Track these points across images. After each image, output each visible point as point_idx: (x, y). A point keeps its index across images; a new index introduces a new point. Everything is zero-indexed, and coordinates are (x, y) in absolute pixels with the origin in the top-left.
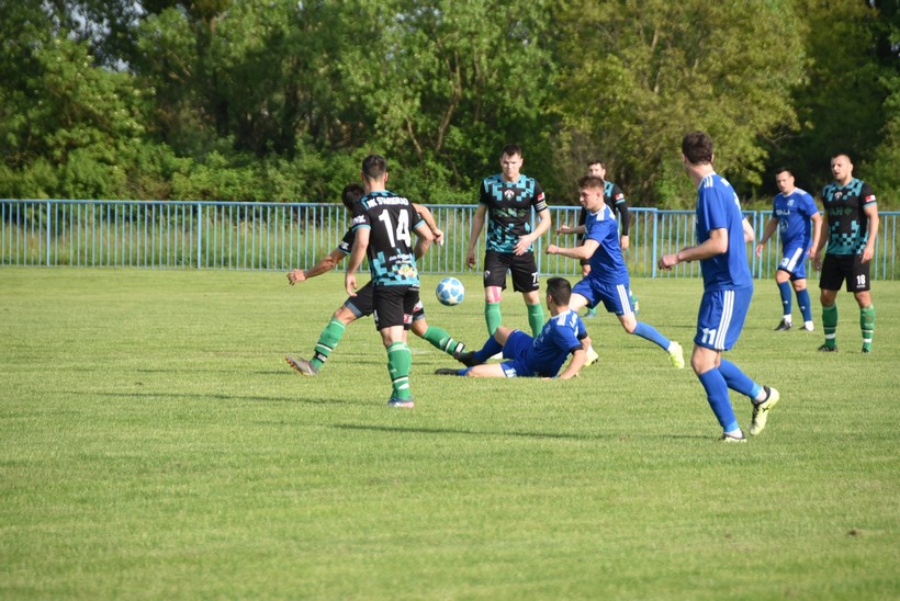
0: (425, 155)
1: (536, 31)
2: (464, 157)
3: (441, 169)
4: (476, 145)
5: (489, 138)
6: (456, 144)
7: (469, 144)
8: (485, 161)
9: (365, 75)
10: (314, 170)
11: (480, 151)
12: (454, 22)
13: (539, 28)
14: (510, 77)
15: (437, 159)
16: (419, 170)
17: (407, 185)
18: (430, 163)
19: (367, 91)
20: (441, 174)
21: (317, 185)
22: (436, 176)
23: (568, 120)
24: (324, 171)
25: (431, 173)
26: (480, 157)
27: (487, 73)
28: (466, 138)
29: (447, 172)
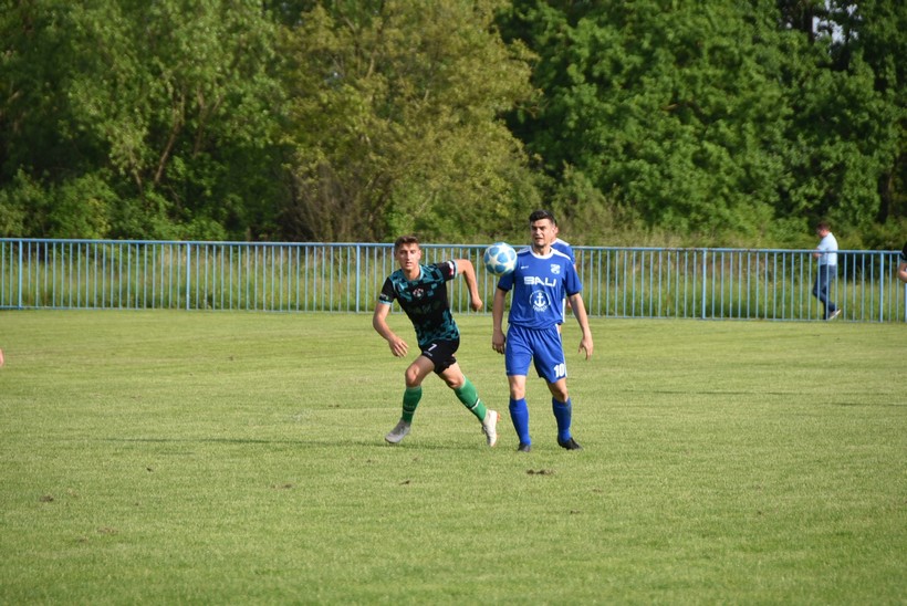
0: (144, 185)
1: (264, 59)
2: (185, 188)
3: (162, 202)
4: (199, 176)
5: (212, 168)
6: (178, 175)
7: (191, 174)
8: (208, 193)
9: (96, 104)
10: (34, 201)
11: (204, 182)
12: (192, 50)
13: (268, 55)
14: (240, 106)
15: (157, 190)
16: (139, 201)
17: (127, 216)
18: (151, 195)
19: (96, 120)
20: (161, 205)
21: (38, 216)
22: (157, 208)
23: (301, 151)
24: (45, 201)
25: (152, 205)
26: (203, 189)
27: (218, 102)
28: (188, 169)
29: (167, 203)
